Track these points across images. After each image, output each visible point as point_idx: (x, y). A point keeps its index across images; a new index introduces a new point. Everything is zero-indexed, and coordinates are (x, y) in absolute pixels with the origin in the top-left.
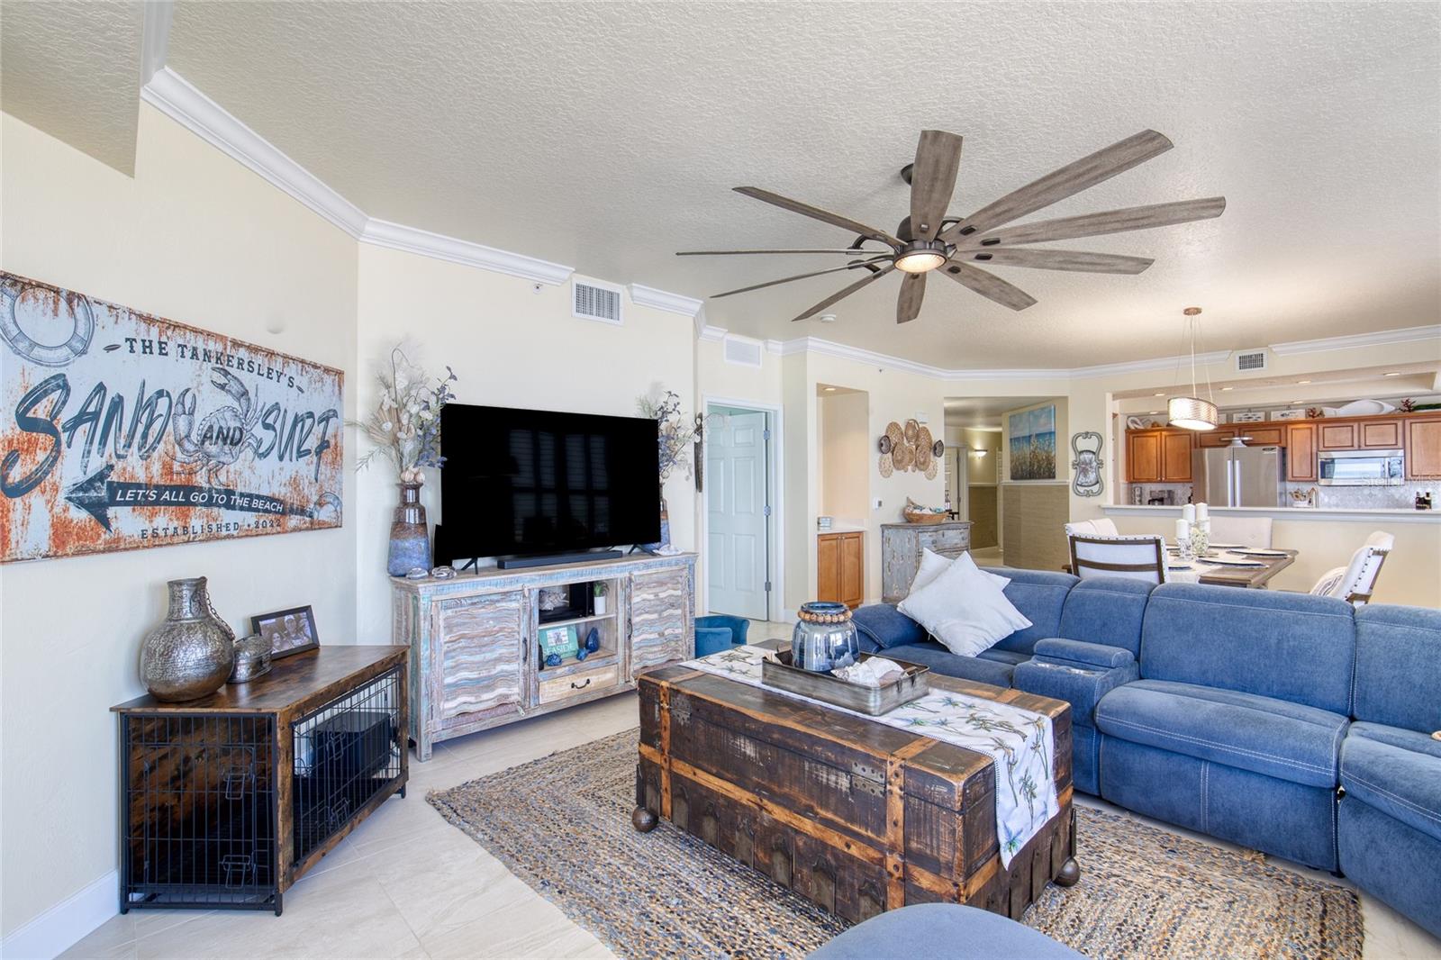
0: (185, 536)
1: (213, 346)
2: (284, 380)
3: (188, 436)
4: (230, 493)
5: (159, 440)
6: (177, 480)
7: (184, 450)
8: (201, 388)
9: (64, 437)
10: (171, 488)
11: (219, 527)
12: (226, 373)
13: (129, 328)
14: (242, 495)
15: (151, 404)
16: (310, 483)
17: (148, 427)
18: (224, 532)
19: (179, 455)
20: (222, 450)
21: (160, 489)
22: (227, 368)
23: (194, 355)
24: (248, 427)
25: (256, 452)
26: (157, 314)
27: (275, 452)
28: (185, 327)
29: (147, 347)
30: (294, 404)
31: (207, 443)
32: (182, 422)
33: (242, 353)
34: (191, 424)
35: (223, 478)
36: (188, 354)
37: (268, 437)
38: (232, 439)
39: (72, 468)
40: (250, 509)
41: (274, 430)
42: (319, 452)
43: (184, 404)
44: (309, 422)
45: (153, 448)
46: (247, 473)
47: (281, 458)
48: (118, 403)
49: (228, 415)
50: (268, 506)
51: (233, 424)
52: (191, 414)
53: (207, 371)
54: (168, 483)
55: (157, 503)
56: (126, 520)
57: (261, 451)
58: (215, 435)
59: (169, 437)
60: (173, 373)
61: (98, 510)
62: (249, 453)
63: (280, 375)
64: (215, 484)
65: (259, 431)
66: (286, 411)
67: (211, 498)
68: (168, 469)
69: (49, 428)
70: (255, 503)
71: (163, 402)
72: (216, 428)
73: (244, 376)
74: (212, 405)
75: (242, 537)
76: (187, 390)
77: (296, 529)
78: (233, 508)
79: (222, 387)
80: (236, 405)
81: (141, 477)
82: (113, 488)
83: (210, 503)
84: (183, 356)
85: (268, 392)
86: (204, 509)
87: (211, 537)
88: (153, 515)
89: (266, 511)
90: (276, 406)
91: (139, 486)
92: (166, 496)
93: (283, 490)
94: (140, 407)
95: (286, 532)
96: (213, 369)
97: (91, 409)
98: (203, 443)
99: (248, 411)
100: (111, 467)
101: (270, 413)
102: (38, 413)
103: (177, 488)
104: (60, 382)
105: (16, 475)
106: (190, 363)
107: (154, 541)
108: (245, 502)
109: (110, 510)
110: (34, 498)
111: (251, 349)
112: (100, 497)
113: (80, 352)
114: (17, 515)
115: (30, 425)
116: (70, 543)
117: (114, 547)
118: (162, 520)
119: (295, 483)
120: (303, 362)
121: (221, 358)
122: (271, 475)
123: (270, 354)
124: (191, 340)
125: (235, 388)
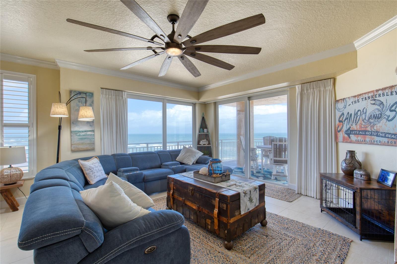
0: (364, 142)
1: (370, 95)
3: (365, 119)
4: (378, 132)
5: (358, 121)
6: (363, 129)
7: (364, 122)
8: (368, 106)
9: (344, 123)
10: (361, 131)
11: (374, 141)
12: (375, 100)
13: (352, 100)
14: (382, 133)
15: (357, 113)
17: (357, 118)
18: (376, 143)
19: (363, 123)
20: (375, 121)
21: (359, 131)
22: (375, 98)
23: (366, 99)
24: (384, 113)
25: (387, 120)
26: (356, 94)
27: (395, 119)
28: (363, 94)
29: (355, 102)
31: (370, 120)
32: (364, 116)
33: (380, 92)
34: (366, 116)
35: (375, 128)
36: (364, 99)
37: (391, 114)
38: (378, 117)
39: (345, 129)
40: (385, 137)
41: (394, 111)
43: (364, 112)
45: (358, 123)
46: (384, 126)
48: (351, 115)
49: (376, 111)
50: (393, 136)
51: (378, 113)
52: (366, 113)
53: (369, 102)
54: (361, 130)
55: (359, 134)
56: (353, 137)
57: (389, 119)
58: (372, 117)
59: (361, 120)
60: (361, 105)
61: (349, 135)
62: (384, 120)
63: (396, 93)
64: (373, 130)
65: (388, 113)
67: (372, 133)
68: (361, 127)
69: (342, 122)
70: (387, 135)
71: (359, 112)
72: (373, 115)
73: (382, 99)
74: (371, 109)
75: (382, 145)
76: (365, 108)
78: (379, 136)
79: (374, 104)
80: (379, 107)
81: (355, 128)
82: (351, 131)
83: (371, 135)
84: (363, 101)
85: (390, 100)
86: (370, 136)
87: (372, 143)
88: (357, 137)
89: (392, 138)
90: (395, 103)
91: (355, 131)
92: (360, 133)
94: (355, 115)
96: (371, 100)
97: (347, 117)
98: (369, 120)
99: (383, 108)
100: (350, 127)
101: (392, 106)
102: (341, 119)
103: (363, 131)
104: (343, 114)
105: (339, 129)
106: (365, 102)
107: (358, 142)
108: (383, 135)
109: (351, 135)
110: (341, 133)
111: (383, 89)
112: (349, 132)
113: (346, 108)
114: (339, 135)
115: (340, 121)
116: (345, 141)
117: (351, 142)
118: (360, 138)
121: (373, 96)
122: (394, 126)
123: (391, 87)
124: (365, 96)
125: (378, 103)
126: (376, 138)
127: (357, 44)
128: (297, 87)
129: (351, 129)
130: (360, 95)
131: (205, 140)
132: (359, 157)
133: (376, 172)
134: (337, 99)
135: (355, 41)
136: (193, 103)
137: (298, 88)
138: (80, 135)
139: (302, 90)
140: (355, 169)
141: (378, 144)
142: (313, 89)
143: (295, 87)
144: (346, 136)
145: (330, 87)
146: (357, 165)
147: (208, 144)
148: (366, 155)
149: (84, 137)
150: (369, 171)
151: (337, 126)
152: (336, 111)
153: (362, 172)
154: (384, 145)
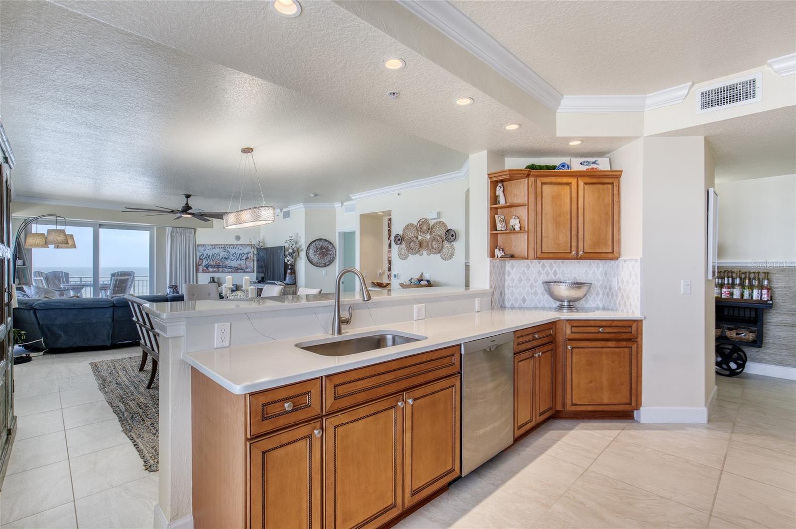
1: (223, 246)
2: (237, 249)
3: (219, 259)
7: (219, 261)
8: (221, 252)
12: (225, 249)
13: (211, 247)
14: (228, 266)
15: (214, 255)
16: (244, 264)
17: (213, 258)
20: (225, 260)
21: (215, 266)
23: (220, 248)
24: (229, 257)
25: (231, 260)
26: (214, 244)
27: (235, 260)
29: (213, 249)
30: (239, 252)
31: (222, 259)
32: (218, 257)
33: (228, 246)
35: (225, 264)
37: (234, 258)
38: (227, 259)
39: (204, 264)
41: (235, 256)
42: (246, 259)
43: (219, 255)
44: (243, 255)
45: (214, 261)
46: (229, 263)
47: (237, 261)
48: (209, 256)
49: (226, 255)
50: (234, 268)
53: (221, 250)
56: (211, 269)
59: (216, 259)
60: (217, 251)
61: (207, 268)
63: (235, 248)
65: (232, 257)
68: (216, 263)
69: (202, 259)
70: (231, 268)
72: (224, 257)
73: (228, 249)
74: (223, 254)
76: (219, 252)
77: (240, 272)
79: (225, 251)
81: (213, 264)
83: (223, 267)
84: (218, 248)
85: (233, 251)
87: (223, 272)
88: (214, 269)
90: (235, 253)
93: (237, 266)
94: (212, 256)
96: (223, 249)
97: (206, 256)
99: (229, 254)
102: (201, 257)
103: (217, 265)
104: (203, 254)
105: (199, 264)
107: (214, 272)
109: (209, 268)
110: (201, 267)
111: (230, 245)
112: (208, 266)
113: (205, 251)
114: (199, 268)
115: (200, 259)
116: (204, 271)
117: (209, 272)
118: (216, 269)
119: (240, 265)
120: (241, 245)
121: (225, 247)
122: (235, 264)
123: (234, 245)
124: (219, 246)
125: (227, 251)
126: (226, 269)
128: (167, 229)
129: (209, 264)
130: (218, 245)
134: (198, 244)
137: (169, 229)
139: (172, 232)
141: (226, 272)
142: (181, 233)
143: (166, 229)
144: (205, 268)
145: (192, 235)
148: (219, 278)
151: (197, 262)
152: (198, 252)
154: (230, 272)
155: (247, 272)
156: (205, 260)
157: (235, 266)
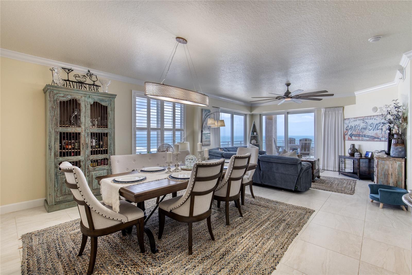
0: (359, 140)
1: (362, 118)
2: (374, 119)
3: (359, 129)
4: (365, 135)
5: (356, 130)
6: (359, 134)
7: (359, 131)
8: (361, 123)
12: (364, 121)
13: (353, 119)
14: (367, 136)
15: (355, 126)
16: (380, 134)
17: (355, 128)
18: (364, 140)
19: (358, 131)
21: (357, 135)
23: (360, 120)
24: (367, 127)
25: (369, 130)
26: (355, 117)
27: (372, 130)
28: (358, 117)
29: (355, 121)
30: (375, 122)
31: (362, 130)
32: (359, 128)
33: (366, 118)
35: (364, 133)
36: (359, 120)
37: (371, 128)
38: (365, 129)
39: (349, 133)
40: (368, 137)
41: (372, 126)
42: (382, 129)
43: (359, 126)
44: (379, 124)
46: (367, 133)
47: (373, 130)
48: (353, 127)
49: (364, 126)
50: (371, 137)
52: (360, 126)
56: (353, 138)
57: (370, 130)
58: (363, 128)
59: (357, 129)
60: (357, 123)
61: (351, 137)
62: (368, 130)
63: (372, 119)
64: (363, 134)
65: (369, 127)
66: (374, 124)
68: (357, 133)
69: (347, 130)
70: (369, 137)
71: (357, 126)
73: (367, 121)
74: (362, 125)
76: (359, 124)
77: (376, 141)
78: (365, 137)
79: (363, 123)
80: (365, 124)
81: (355, 134)
82: (352, 135)
83: (362, 136)
85: (370, 122)
87: (362, 140)
88: (356, 138)
90: (372, 123)
92: (357, 136)
93: (374, 135)
94: (354, 127)
95: (375, 141)
96: (362, 121)
97: (350, 128)
99: (367, 125)
101: (371, 124)
102: (347, 129)
103: (358, 135)
104: (348, 126)
105: (346, 134)
106: (359, 121)
107: (356, 140)
108: (367, 137)
109: (352, 137)
110: (347, 136)
111: (368, 117)
112: (351, 135)
113: (350, 123)
114: (346, 137)
115: (346, 130)
116: (349, 139)
117: (352, 140)
118: (357, 138)
119: (376, 134)
120: (377, 115)
121: (363, 119)
122: (371, 133)
123: (371, 116)
124: (359, 118)
125: (365, 122)
127: (356, 93)
129: (352, 134)
131: (254, 140)
132: (357, 147)
133: (364, 153)
134: (345, 118)
135: (356, 91)
136: (245, 114)
137: (323, 110)
138: (205, 136)
139: (325, 111)
140: (355, 152)
141: (365, 141)
142: (332, 111)
143: (321, 110)
144: (350, 137)
145: (341, 112)
146: (356, 150)
147: (256, 143)
148: (360, 146)
149: (207, 137)
150: (361, 152)
151: (345, 132)
152: (345, 124)
153: (358, 153)
154: (367, 141)
155: (382, 141)
156: (350, 131)
157: (372, 135)
